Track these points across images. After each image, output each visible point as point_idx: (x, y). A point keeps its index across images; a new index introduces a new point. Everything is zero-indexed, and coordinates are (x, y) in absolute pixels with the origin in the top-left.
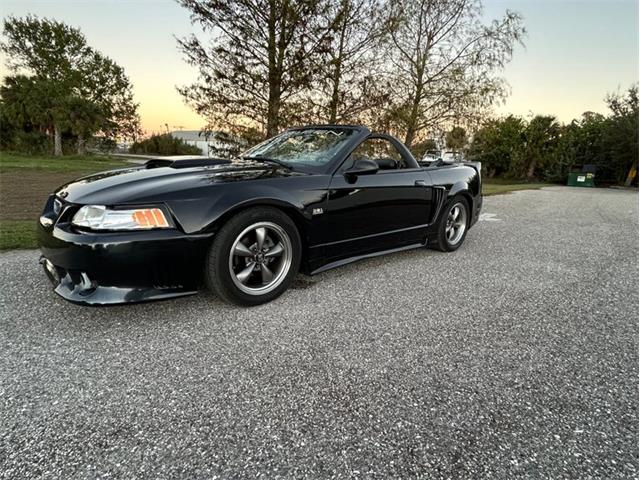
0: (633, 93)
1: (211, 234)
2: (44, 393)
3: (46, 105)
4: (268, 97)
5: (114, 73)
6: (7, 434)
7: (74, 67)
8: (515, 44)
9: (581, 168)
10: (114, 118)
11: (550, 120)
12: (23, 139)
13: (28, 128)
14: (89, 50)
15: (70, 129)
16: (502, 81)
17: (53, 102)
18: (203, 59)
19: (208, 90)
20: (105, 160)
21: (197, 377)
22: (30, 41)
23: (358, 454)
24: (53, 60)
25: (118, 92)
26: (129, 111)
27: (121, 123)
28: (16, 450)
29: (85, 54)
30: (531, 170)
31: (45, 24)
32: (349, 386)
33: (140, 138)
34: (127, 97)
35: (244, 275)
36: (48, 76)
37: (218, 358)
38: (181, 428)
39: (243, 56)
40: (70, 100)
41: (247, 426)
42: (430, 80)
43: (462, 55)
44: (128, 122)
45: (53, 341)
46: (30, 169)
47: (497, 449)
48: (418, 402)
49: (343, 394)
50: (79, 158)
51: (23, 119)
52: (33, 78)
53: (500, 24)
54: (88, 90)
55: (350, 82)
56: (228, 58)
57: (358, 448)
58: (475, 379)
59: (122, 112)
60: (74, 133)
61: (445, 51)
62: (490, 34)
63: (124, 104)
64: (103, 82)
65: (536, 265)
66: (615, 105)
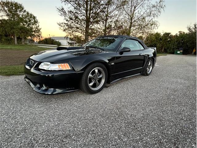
0: (195, 25)
1: (83, 71)
2: (38, 123)
3: (12, 28)
4: (85, 26)
5: (33, 18)
6: (32, 138)
7: (21, 16)
8: (162, 10)
9: (179, 49)
10: (33, 32)
11: (169, 34)
12: (5, 39)
13: (6, 36)
14: (25, 11)
15: (20, 36)
16: (157, 22)
17: (14, 27)
18: (65, 14)
19: (67, 24)
20: (31, 46)
21: (84, 118)
22: (6, 7)
23: (144, 143)
24: (14, 14)
25: (35, 24)
26: (38, 31)
27: (36, 34)
28: (37, 143)
29: (24, 12)
30: (163, 49)
31: (11, 2)
32: (133, 120)
33: (42, 39)
34: (37, 26)
35: (91, 84)
36: (12, 19)
37: (89, 111)
38: (85, 135)
39: (77, 13)
40: (19, 27)
41: (106, 134)
42: (135, 21)
43: (145, 13)
44: (38, 34)
45: (35, 106)
46: (8, 49)
47: (186, 141)
48: (156, 125)
49: (132, 123)
50: (23, 45)
51: (5, 33)
52: (8, 20)
53: (158, 3)
54: (25, 24)
55: (111, 22)
56: (73, 14)
57: (143, 141)
58: (170, 118)
59: (36, 31)
60: (20, 37)
61: (140, 12)
62: (154, 6)
63: (37, 28)
64: (30, 21)
65: (175, 80)
66: (189, 29)
